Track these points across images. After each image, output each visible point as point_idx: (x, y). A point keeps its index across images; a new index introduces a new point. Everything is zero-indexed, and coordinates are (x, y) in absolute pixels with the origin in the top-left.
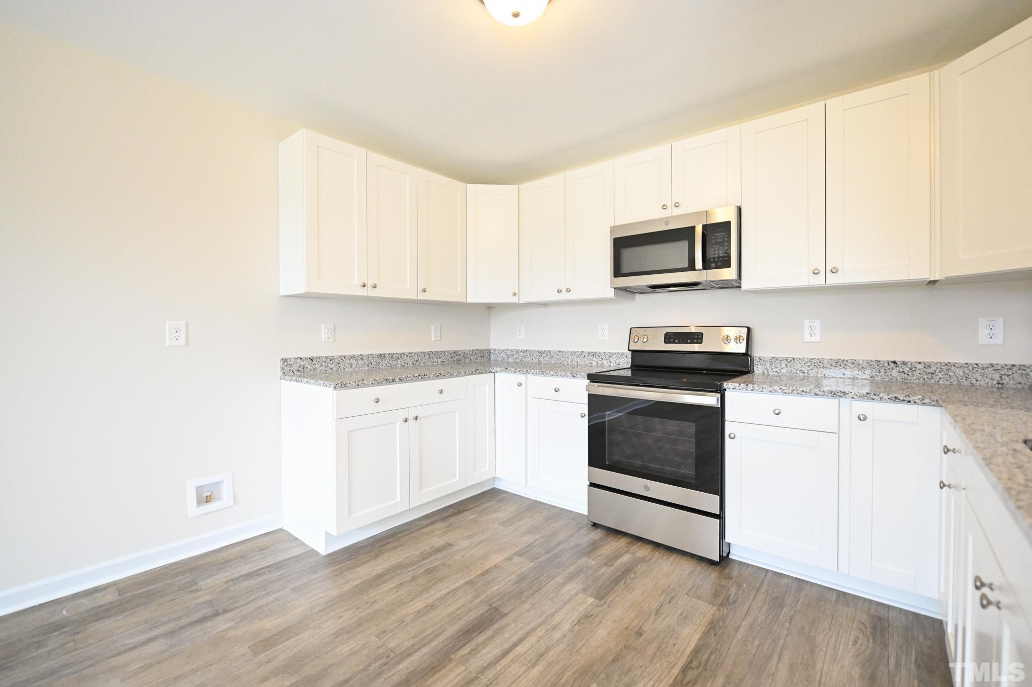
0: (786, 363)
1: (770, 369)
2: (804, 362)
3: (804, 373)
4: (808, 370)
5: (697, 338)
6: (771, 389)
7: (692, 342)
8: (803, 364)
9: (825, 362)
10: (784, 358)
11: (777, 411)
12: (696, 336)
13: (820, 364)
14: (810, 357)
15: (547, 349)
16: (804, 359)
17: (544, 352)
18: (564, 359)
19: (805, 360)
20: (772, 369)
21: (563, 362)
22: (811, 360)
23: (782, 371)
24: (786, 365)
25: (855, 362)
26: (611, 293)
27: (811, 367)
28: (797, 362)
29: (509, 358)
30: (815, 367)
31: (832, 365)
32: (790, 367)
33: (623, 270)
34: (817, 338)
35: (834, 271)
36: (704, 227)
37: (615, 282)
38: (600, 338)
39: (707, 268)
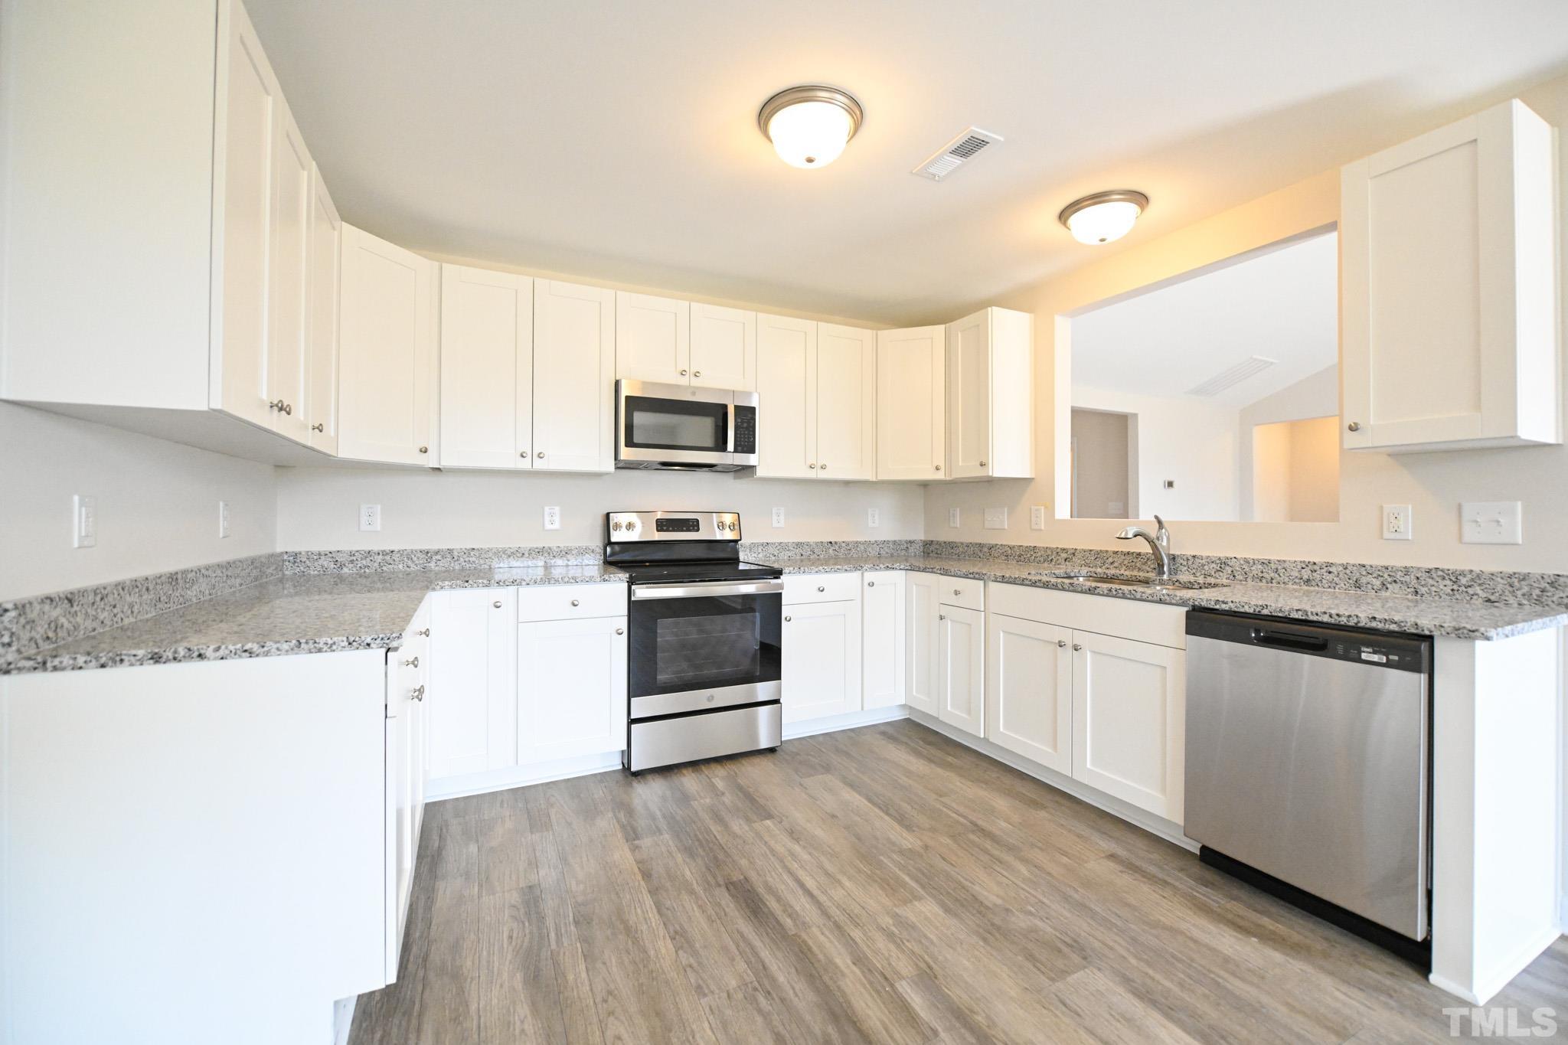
0: (763, 547)
1: (750, 555)
3: (776, 556)
4: (779, 554)
5: (692, 525)
6: (817, 569)
7: (688, 530)
8: (775, 548)
9: (791, 545)
10: (762, 542)
11: (821, 589)
12: (691, 523)
13: (788, 547)
14: (779, 541)
15: (444, 546)
16: (776, 543)
17: (437, 553)
18: (482, 562)
20: (747, 553)
21: (481, 565)
22: (781, 544)
23: (760, 556)
24: (763, 550)
25: (809, 544)
26: (609, 466)
27: (781, 550)
28: (771, 546)
29: (341, 567)
30: (784, 550)
31: (795, 548)
32: (765, 551)
33: (636, 440)
34: (782, 524)
35: (823, 467)
36: (736, 407)
37: (626, 453)
38: (548, 526)
39: (736, 451)
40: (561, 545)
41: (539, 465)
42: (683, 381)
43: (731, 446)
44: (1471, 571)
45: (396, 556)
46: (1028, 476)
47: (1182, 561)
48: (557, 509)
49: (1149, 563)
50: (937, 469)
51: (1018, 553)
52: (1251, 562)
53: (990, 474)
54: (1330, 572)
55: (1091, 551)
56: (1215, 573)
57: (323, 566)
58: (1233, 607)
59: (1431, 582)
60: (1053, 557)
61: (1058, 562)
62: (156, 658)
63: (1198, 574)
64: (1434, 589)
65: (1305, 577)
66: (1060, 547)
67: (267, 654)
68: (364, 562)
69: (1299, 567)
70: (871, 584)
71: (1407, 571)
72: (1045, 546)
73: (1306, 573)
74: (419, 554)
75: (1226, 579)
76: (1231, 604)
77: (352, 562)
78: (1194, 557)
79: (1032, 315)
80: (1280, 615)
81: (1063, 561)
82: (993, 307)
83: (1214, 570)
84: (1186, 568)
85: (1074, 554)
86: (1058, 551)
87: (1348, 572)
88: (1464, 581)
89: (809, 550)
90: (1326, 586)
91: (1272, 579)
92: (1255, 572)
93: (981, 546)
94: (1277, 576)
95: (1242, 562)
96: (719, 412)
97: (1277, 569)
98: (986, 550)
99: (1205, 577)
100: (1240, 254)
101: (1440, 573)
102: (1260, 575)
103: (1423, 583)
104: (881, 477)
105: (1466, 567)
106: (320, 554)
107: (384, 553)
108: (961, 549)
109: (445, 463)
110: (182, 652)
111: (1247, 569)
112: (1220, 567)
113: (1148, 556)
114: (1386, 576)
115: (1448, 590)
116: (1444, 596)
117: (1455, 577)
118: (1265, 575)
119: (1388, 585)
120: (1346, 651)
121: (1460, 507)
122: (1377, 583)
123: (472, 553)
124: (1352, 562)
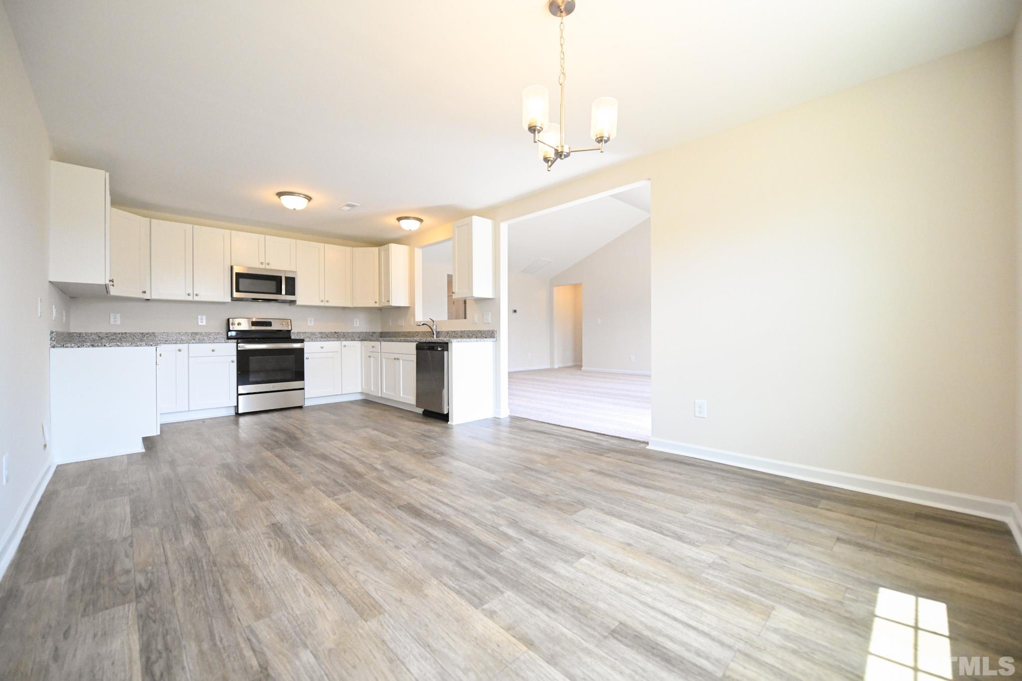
0: (303, 334)
5: (268, 324)
7: (267, 326)
9: (316, 333)
11: (322, 347)
27: (311, 335)
28: (307, 334)
33: (241, 289)
35: (327, 301)
36: (286, 277)
37: (236, 295)
38: (200, 324)
39: (286, 294)
40: (207, 331)
41: (196, 299)
42: (263, 267)
43: (284, 292)
45: (128, 335)
46: (407, 305)
48: (204, 317)
50: (376, 302)
53: (391, 305)
57: (93, 339)
62: (93, 346)
67: (123, 346)
68: (113, 337)
74: (140, 335)
77: (107, 337)
79: (409, 247)
82: (392, 244)
96: (277, 279)
104: (355, 305)
106: (91, 333)
107: (122, 334)
109: (154, 297)
110: (100, 344)
123: (164, 334)
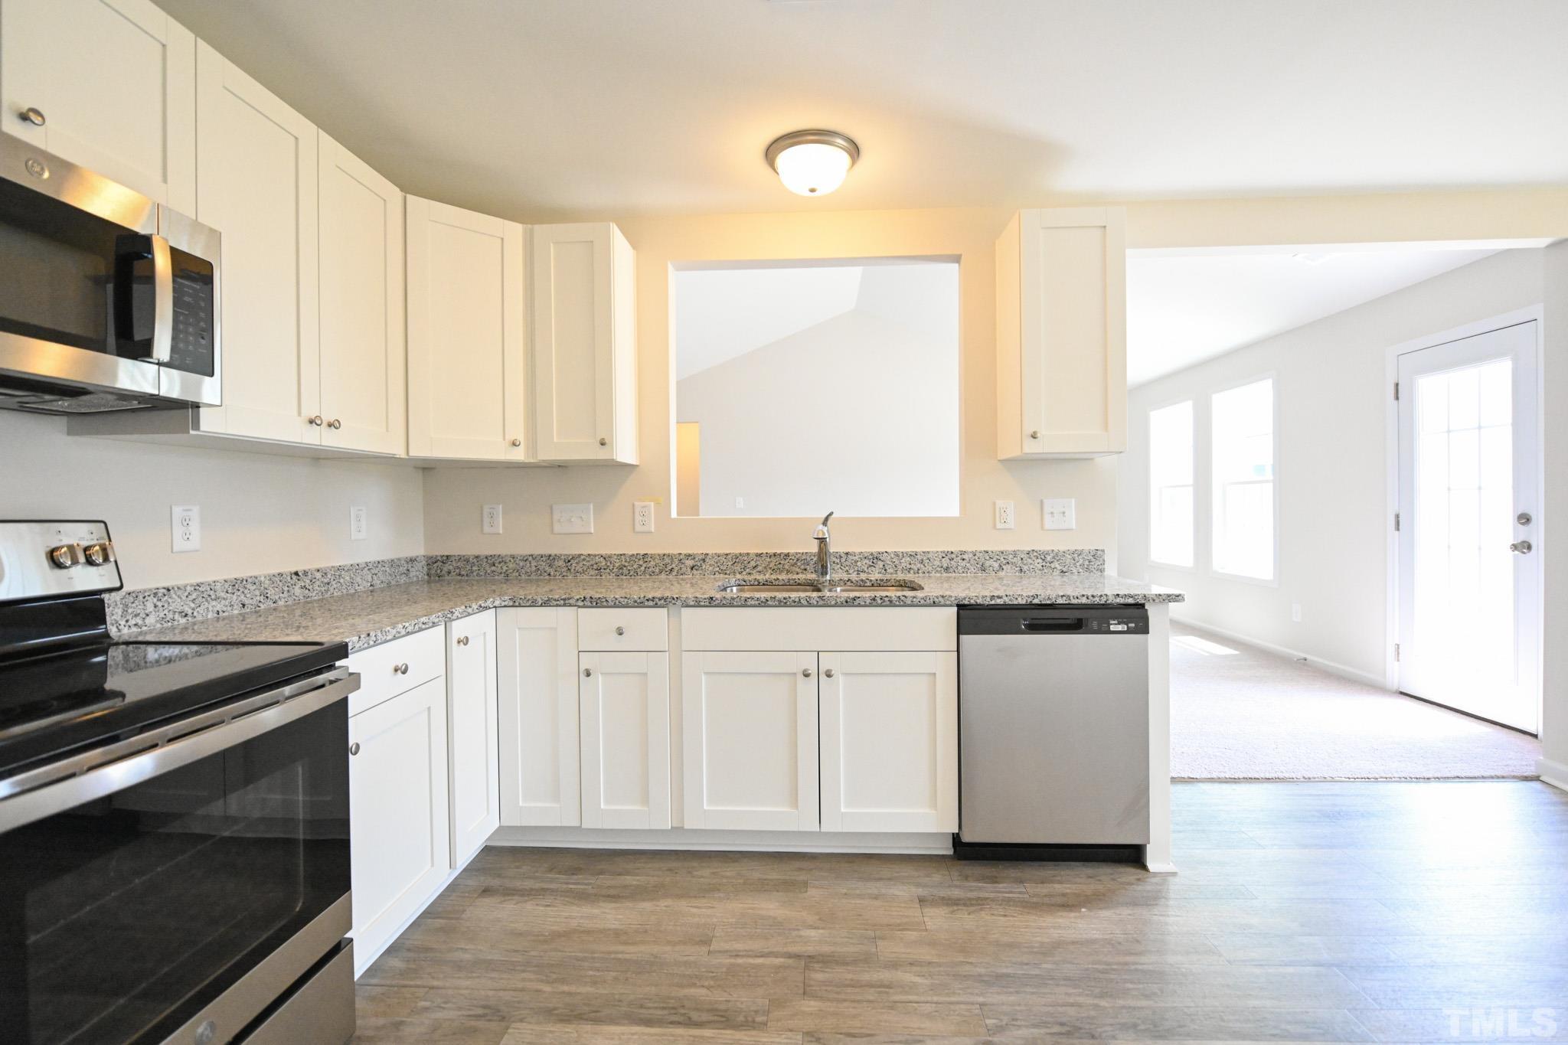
0: (155, 600)
1: (123, 623)
2: (186, 594)
3: (186, 615)
4: (193, 609)
8: (184, 598)
9: (218, 586)
10: (150, 590)
13: (212, 593)
14: (195, 582)
16: (185, 586)
19: (189, 589)
20: (127, 621)
22: (197, 588)
23: (148, 621)
24: (156, 606)
25: (256, 581)
27: (197, 602)
28: (174, 596)
30: (204, 600)
31: (227, 592)
32: (161, 609)
34: (195, 542)
35: (332, 425)
43: (162, 346)
44: (1053, 551)
46: (634, 463)
47: (835, 559)
49: (799, 564)
50: (514, 444)
51: (617, 565)
52: (901, 555)
53: (615, 458)
54: (963, 560)
55: (727, 555)
56: (868, 568)
58: (1007, 601)
59: (1030, 561)
60: (674, 566)
61: (682, 572)
63: (851, 572)
64: (1032, 566)
65: (945, 565)
66: (684, 552)
69: (941, 557)
70: (465, 641)
71: (1015, 554)
72: (662, 552)
73: (945, 563)
75: (879, 573)
76: (1005, 598)
78: (847, 554)
79: (635, 252)
80: (1049, 602)
81: (689, 570)
82: (612, 227)
83: (866, 566)
84: (839, 566)
85: (704, 560)
86: (681, 559)
87: (976, 558)
88: (1049, 558)
89: (257, 593)
90: (961, 571)
91: (918, 570)
92: (903, 565)
93: (551, 559)
94: (922, 566)
95: (892, 556)
97: (922, 560)
98: (561, 563)
99: (858, 574)
100: (888, 258)
101: (1035, 554)
102: (909, 566)
103: (1025, 562)
104: (415, 451)
105: (1048, 548)
108: (511, 565)
111: (897, 562)
112: (873, 562)
113: (797, 557)
114: (1002, 559)
115: (1040, 566)
116: (1037, 571)
117: (1042, 555)
118: (912, 566)
119: (1004, 567)
120: (1100, 625)
121: (1042, 502)
122: (996, 565)
124: (979, 549)
